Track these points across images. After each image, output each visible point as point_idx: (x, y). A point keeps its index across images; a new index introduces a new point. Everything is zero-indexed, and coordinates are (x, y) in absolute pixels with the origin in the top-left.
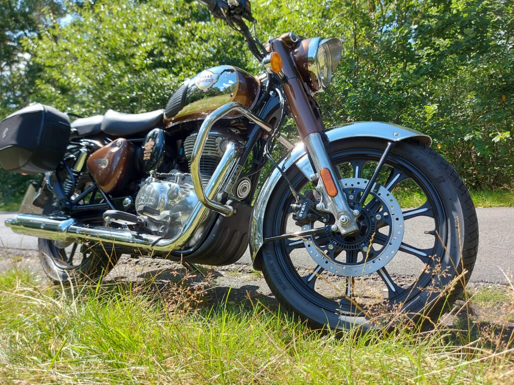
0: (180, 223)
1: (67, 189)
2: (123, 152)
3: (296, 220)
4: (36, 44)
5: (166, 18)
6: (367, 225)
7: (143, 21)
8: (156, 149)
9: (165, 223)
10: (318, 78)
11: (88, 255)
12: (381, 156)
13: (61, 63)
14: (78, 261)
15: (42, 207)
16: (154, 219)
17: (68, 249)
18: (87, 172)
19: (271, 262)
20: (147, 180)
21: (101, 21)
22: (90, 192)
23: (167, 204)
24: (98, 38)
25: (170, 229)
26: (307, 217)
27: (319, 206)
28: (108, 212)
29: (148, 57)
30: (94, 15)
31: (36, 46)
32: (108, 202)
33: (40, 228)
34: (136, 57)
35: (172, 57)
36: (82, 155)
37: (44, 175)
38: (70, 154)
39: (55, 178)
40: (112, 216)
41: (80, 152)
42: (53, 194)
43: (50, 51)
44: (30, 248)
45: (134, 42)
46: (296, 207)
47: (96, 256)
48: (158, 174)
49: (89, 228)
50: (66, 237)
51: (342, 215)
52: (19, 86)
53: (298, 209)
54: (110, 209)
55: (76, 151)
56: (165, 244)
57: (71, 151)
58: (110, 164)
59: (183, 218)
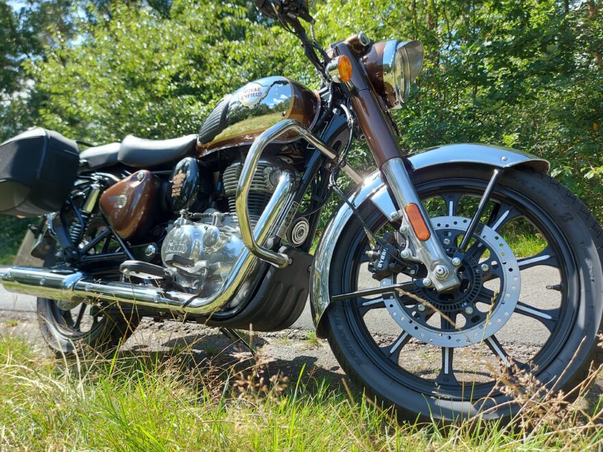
0: (219, 277)
1: (74, 235)
2: (145, 188)
3: (372, 271)
4: (40, 67)
5: (194, 36)
6: (470, 279)
7: (166, 40)
8: (187, 184)
9: (199, 277)
10: (395, 90)
11: (100, 319)
12: (485, 188)
13: (69, 89)
14: (87, 325)
15: (42, 258)
16: (186, 272)
17: (75, 311)
18: (99, 214)
19: (340, 327)
20: (176, 222)
21: (117, 40)
22: (102, 239)
23: (202, 253)
24: (113, 60)
25: (206, 284)
26: (389, 268)
27: (405, 253)
28: (127, 263)
29: (172, 82)
30: (109, 33)
31: (40, 70)
32: (126, 250)
33: (39, 285)
34: (159, 82)
35: (201, 82)
36: (93, 191)
37: (45, 219)
38: (78, 192)
39: (59, 222)
40: (132, 268)
41: (91, 188)
42: (56, 242)
43: (57, 75)
44: (28, 310)
45: (156, 65)
46: (374, 256)
47: (109, 320)
48: (190, 215)
49: (101, 284)
50: (71, 296)
51: (437, 264)
52: (20, 117)
53: (375, 258)
54: (129, 259)
55: (86, 187)
56: (200, 304)
57: (80, 188)
58: (129, 203)
59: (222, 270)
